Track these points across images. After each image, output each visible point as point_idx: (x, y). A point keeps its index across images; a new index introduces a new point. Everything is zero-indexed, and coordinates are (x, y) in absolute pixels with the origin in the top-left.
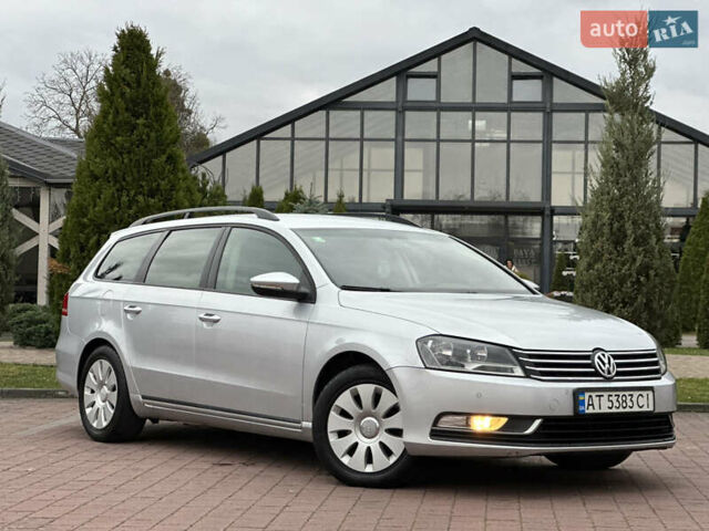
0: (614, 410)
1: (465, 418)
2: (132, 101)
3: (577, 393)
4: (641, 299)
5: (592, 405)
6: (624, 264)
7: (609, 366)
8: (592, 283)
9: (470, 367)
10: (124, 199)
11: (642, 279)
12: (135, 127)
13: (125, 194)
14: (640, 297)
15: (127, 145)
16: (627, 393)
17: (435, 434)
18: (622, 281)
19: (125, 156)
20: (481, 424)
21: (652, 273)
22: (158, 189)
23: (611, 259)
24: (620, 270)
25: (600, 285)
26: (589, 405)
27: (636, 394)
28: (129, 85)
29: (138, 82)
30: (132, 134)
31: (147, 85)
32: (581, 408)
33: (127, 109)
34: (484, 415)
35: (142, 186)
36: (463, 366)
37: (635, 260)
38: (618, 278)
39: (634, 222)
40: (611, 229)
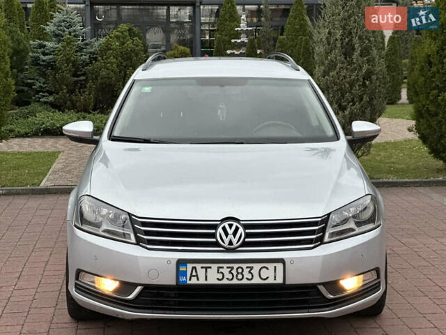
4: (366, 98)
6: (352, 71)
8: (328, 87)
11: (367, 83)
14: (365, 96)
18: (352, 85)
21: (374, 77)
23: (342, 68)
24: (350, 77)
25: (335, 89)
37: (361, 68)
38: (348, 83)
39: (360, 38)
40: (342, 44)
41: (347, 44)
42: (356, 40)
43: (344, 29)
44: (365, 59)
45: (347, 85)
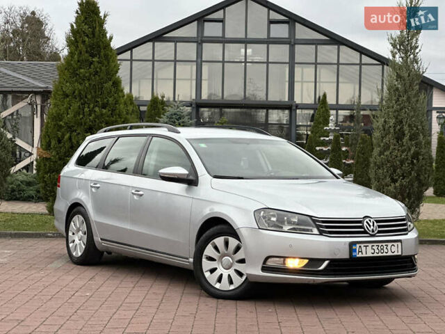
0: (375, 255)
1: (282, 259)
2: (90, 46)
3: (352, 244)
5: (361, 252)
6: (403, 152)
7: (373, 227)
8: (383, 164)
9: (286, 228)
10: (86, 109)
11: (415, 161)
12: (91, 63)
13: (86, 106)
14: (413, 173)
15: (87, 75)
16: (384, 244)
17: (264, 269)
18: (402, 162)
19: (86, 82)
20: (293, 263)
21: (421, 157)
22: (107, 104)
23: (394, 149)
24: (401, 156)
25: (388, 165)
26: (359, 252)
27: (390, 244)
28: (87, 36)
29: (93, 34)
30: (90, 68)
31: (99, 36)
32: (354, 254)
33: (87, 52)
34: (294, 258)
35: (97, 102)
36: (282, 227)
37: (410, 150)
38: (399, 161)
39: (410, 126)
40: (395, 130)
41: (399, 130)
42: (406, 128)
43: (397, 118)
44: (413, 143)
45: (398, 162)
